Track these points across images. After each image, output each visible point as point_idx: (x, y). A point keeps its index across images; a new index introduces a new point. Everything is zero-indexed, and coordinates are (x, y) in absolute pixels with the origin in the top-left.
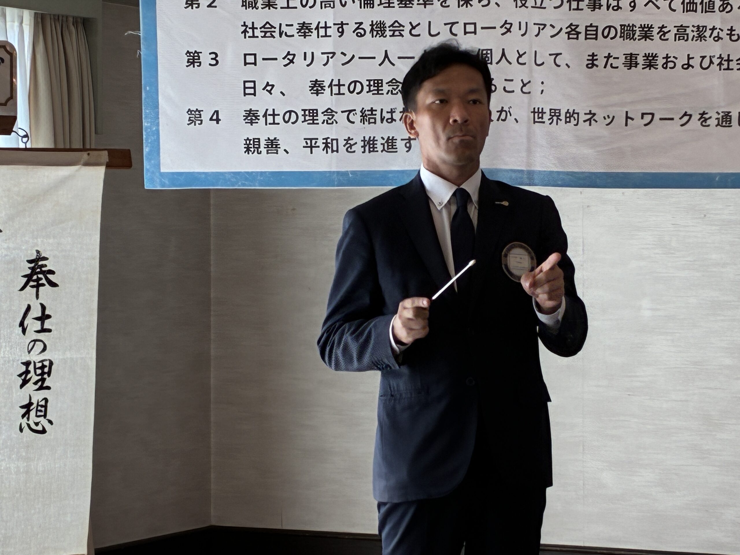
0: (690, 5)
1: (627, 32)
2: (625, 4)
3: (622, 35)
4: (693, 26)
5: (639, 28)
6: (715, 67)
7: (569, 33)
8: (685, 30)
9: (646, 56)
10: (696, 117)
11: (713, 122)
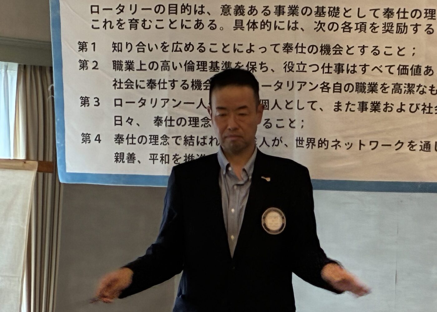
0: (403, 70)
1: (360, 87)
2: (359, 69)
3: (357, 90)
4: (405, 84)
5: (368, 85)
6: (420, 111)
7: (322, 88)
8: (400, 87)
9: (373, 103)
10: (406, 144)
11: (418, 148)
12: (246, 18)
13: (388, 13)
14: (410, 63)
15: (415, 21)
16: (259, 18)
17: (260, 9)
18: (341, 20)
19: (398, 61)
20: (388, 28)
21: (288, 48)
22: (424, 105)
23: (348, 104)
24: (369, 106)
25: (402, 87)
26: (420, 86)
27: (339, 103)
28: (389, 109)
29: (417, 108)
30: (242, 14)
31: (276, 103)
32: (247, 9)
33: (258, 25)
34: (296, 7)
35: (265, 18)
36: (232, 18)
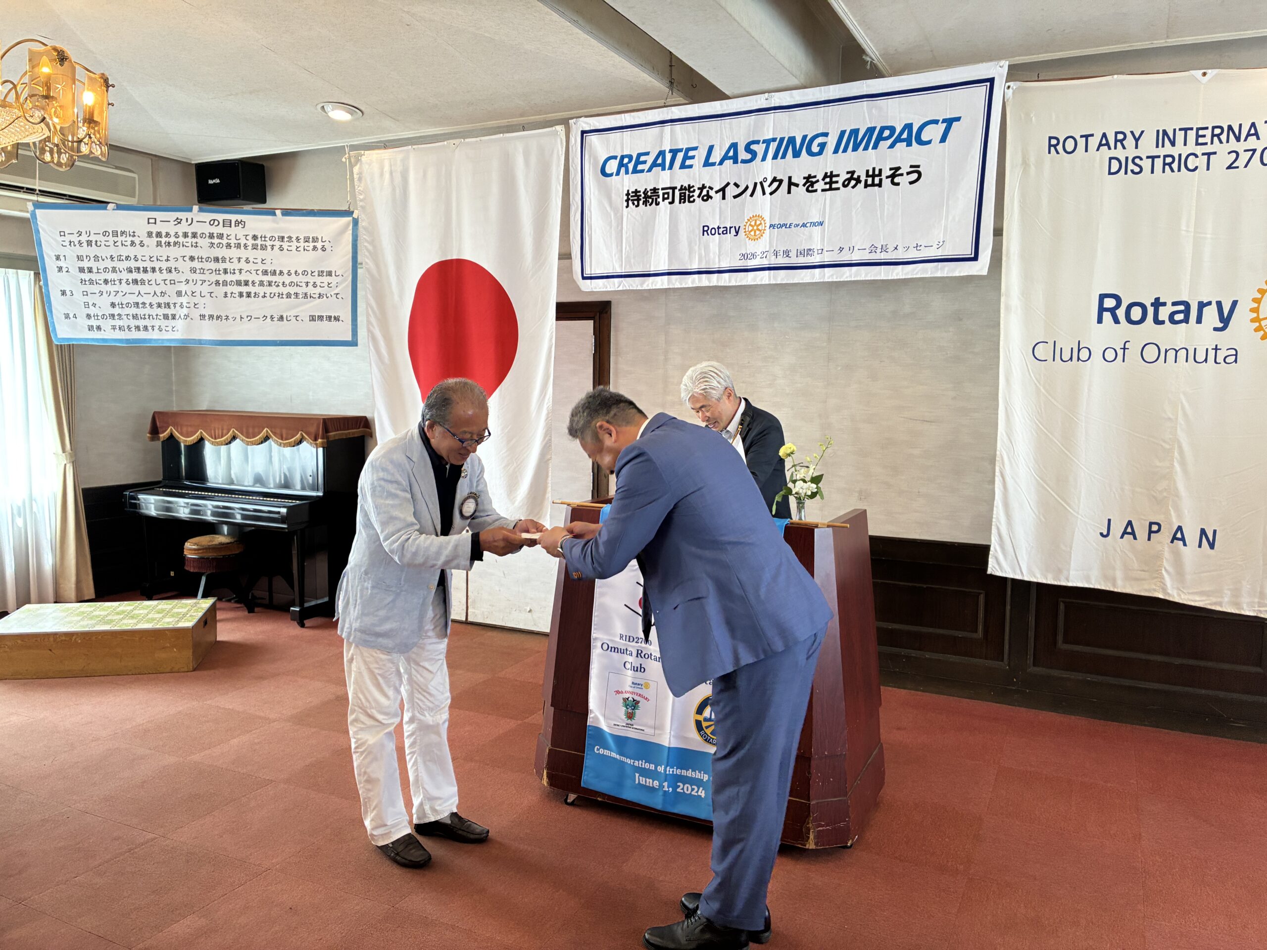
0: (265, 273)
1: (239, 283)
2: (237, 272)
3: (237, 284)
4: (267, 281)
5: (243, 281)
6: (276, 297)
7: (216, 284)
9: (247, 293)
10: (269, 317)
11: (275, 319)
12: (163, 240)
13: (255, 237)
14: (270, 269)
15: (272, 243)
16: (172, 240)
17: (172, 234)
18: (225, 241)
19: (262, 267)
20: (255, 247)
21: (192, 259)
22: (279, 293)
23: (232, 293)
24: (245, 294)
25: (264, 283)
26: (276, 282)
27: (226, 292)
28: (257, 296)
29: (275, 295)
30: (161, 237)
31: (186, 293)
32: (164, 234)
33: (172, 244)
34: (196, 233)
35: (176, 240)
36: (155, 240)
